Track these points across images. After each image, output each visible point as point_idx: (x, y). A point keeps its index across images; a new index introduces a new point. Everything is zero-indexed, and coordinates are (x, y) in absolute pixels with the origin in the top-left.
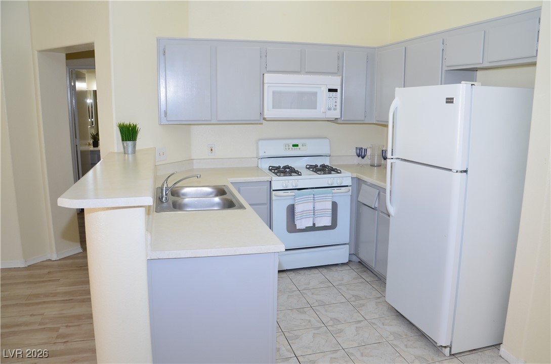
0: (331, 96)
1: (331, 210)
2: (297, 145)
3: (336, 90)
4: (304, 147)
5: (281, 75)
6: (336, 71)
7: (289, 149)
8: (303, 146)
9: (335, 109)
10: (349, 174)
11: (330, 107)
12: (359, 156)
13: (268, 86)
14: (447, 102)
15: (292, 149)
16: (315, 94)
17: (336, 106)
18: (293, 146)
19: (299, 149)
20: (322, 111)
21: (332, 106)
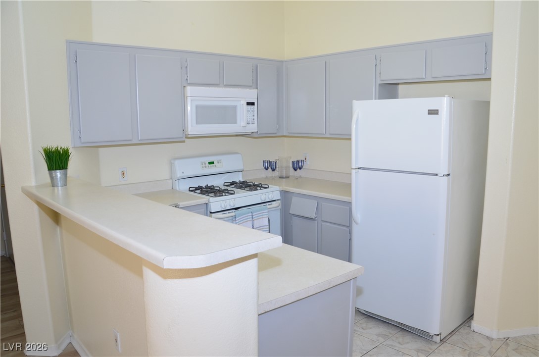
1: (268, 227)
2: (213, 163)
3: (253, 104)
4: (219, 164)
6: (251, 84)
7: (206, 167)
8: (218, 162)
9: (253, 123)
10: (277, 188)
11: (248, 121)
12: (267, 169)
13: (192, 100)
14: (429, 114)
15: (209, 167)
16: (235, 107)
17: (254, 119)
18: (210, 163)
19: (215, 166)
20: (242, 126)
21: (250, 119)
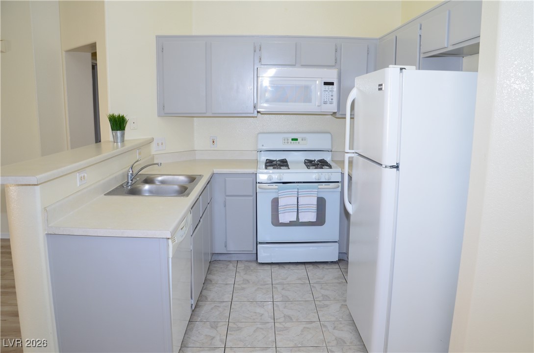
0: (327, 89)
1: (316, 206)
2: (297, 140)
3: (332, 84)
4: (304, 141)
6: (334, 64)
7: (288, 143)
8: (302, 140)
9: (331, 103)
10: (339, 170)
11: (325, 101)
13: (261, 80)
15: (291, 143)
16: (309, 87)
17: (332, 99)
18: (293, 140)
19: (299, 143)
20: (317, 105)
21: (328, 99)
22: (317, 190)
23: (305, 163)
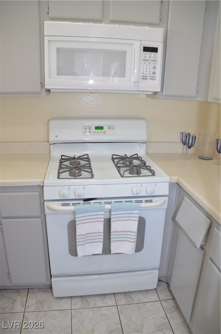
0: (147, 58)
1: (136, 234)
2: (102, 128)
3: (155, 50)
4: (111, 130)
5: (70, 23)
6: (157, 21)
7: (90, 132)
8: (109, 128)
9: (153, 78)
10: (167, 178)
11: (145, 75)
12: (184, 144)
13: (51, 41)
15: (94, 132)
16: (124, 54)
17: (154, 73)
18: (97, 128)
19: (104, 132)
20: (132, 81)
21: (148, 73)
22: (138, 212)
23: (113, 159)
